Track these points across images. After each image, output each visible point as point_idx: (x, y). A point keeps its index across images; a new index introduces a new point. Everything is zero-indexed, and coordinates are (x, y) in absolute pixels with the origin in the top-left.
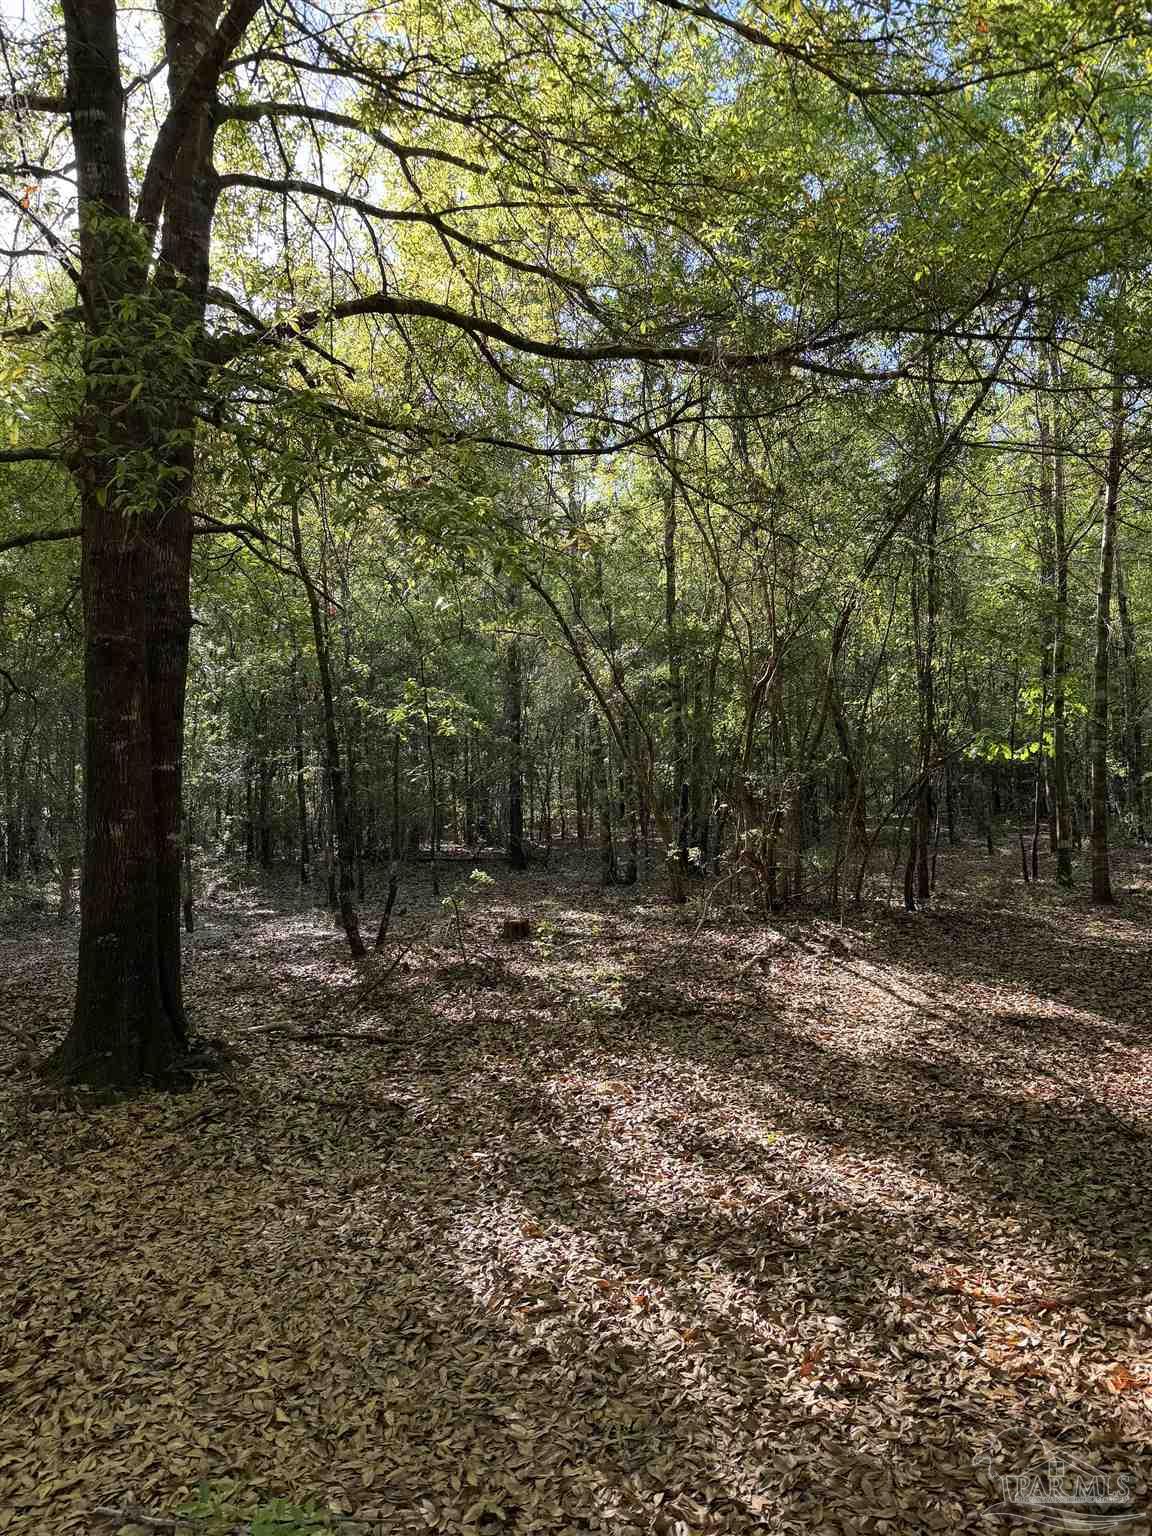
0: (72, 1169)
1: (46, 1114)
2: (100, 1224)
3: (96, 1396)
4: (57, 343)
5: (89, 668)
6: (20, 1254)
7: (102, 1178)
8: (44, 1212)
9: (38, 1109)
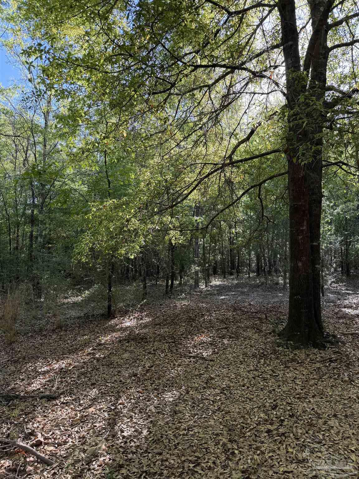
0: (288, 367)
1: (281, 348)
2: (297, 388)
3: (296, 444)
4: (281, 115)
5: (291, 213)
6: (274, 390)
7: (297, 372)
8: (280, 379)
9: (278, 347)
